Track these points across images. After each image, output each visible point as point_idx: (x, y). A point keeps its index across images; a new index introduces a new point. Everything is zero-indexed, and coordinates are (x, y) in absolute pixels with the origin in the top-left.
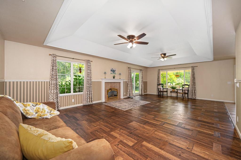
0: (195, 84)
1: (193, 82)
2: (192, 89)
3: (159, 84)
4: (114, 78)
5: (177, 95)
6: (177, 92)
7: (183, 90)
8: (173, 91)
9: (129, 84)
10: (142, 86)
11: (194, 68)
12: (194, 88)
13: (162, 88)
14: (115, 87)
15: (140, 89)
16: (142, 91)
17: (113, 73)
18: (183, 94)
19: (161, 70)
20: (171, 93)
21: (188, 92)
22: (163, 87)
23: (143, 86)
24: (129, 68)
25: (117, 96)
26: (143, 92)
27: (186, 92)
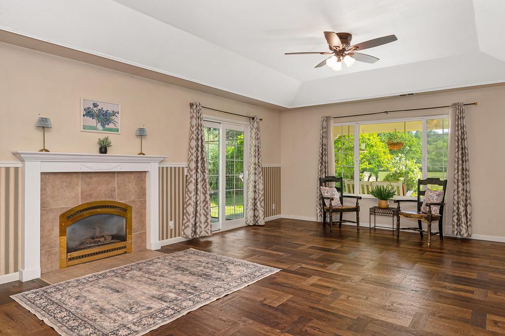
0: (467, 176)
1: (460, 168)
2: (456, 198)
3: (325, 181)
4: (103, 150)
5: (398, 225)
6: (397, 213)
7: (420, 204)
8: (380, 208)
9: (194, 181)
10: (255, 187)
11: (461, 112)
12: (463, 194)
13: (337, 195)
14: (112, 196)
15: (251, 201)
16: (255, 210)
17: (99, 126)
18: (420, 222)
19: (332, 121)
20: (373, 217)
21: (441, 211)
22: (340, 190)
23: (261, 187)
24: (191, 105)
25: (123, 239)
26: (261, 213)
27: (433, 213)
